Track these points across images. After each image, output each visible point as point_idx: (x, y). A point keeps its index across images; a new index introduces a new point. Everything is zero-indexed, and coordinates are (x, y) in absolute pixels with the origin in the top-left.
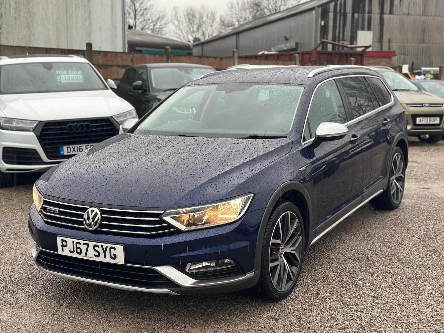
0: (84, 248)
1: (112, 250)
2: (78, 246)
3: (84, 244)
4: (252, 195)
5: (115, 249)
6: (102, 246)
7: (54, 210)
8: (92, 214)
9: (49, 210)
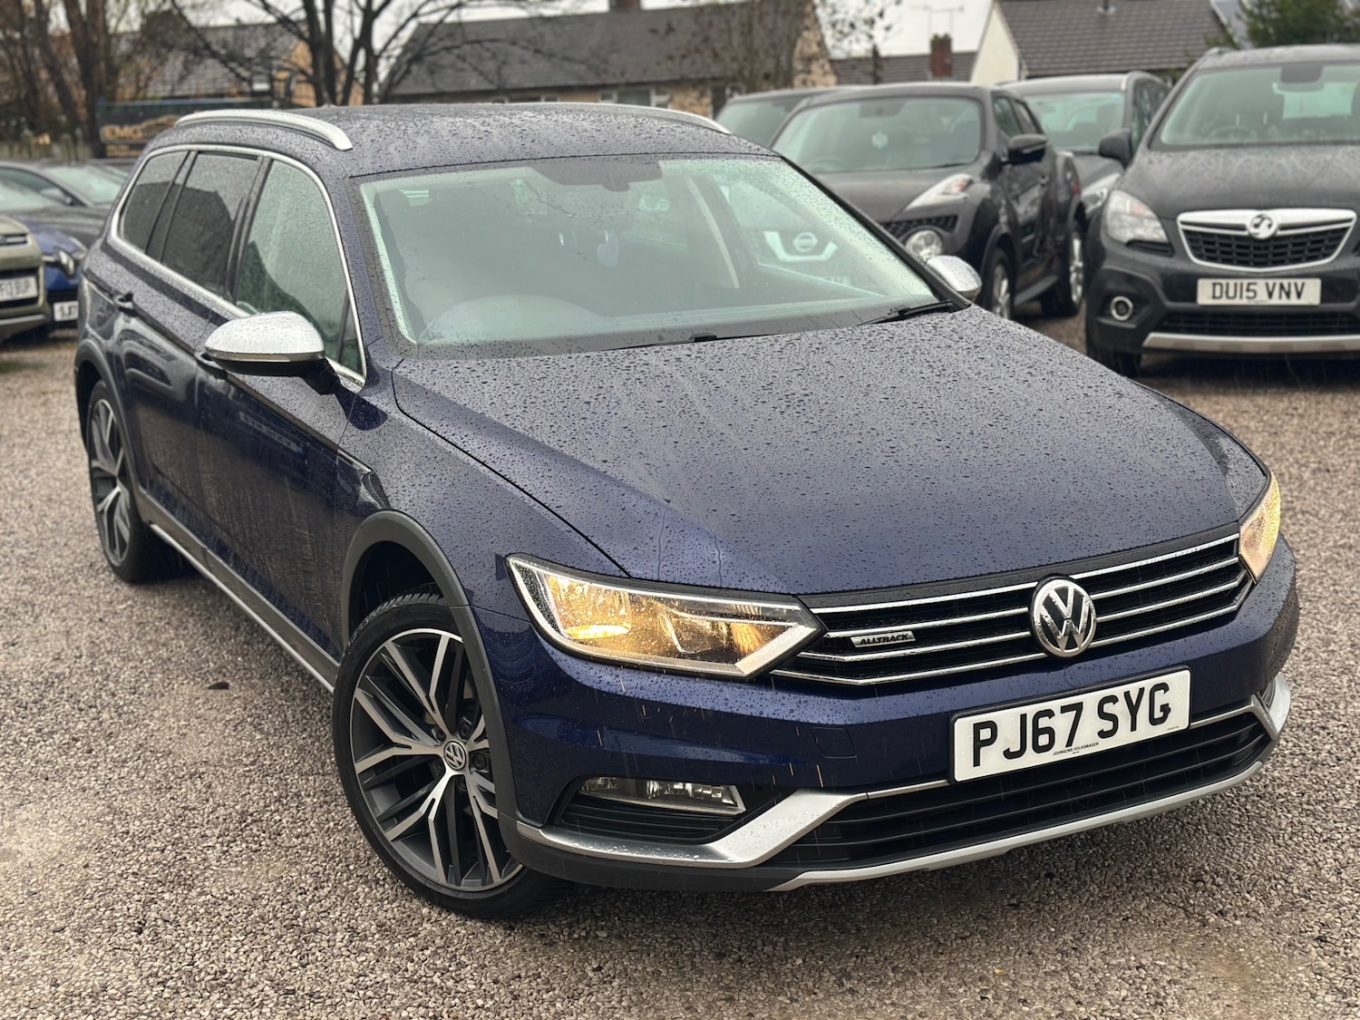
0: (1061, 723)
1: (1159, 695)
2: (1043, 723)
3: (1064, 709)
5: (1166, 688)
6: (1127, 695)
7: (890, 636)
8: (1065, 602)
9: (863, 642)
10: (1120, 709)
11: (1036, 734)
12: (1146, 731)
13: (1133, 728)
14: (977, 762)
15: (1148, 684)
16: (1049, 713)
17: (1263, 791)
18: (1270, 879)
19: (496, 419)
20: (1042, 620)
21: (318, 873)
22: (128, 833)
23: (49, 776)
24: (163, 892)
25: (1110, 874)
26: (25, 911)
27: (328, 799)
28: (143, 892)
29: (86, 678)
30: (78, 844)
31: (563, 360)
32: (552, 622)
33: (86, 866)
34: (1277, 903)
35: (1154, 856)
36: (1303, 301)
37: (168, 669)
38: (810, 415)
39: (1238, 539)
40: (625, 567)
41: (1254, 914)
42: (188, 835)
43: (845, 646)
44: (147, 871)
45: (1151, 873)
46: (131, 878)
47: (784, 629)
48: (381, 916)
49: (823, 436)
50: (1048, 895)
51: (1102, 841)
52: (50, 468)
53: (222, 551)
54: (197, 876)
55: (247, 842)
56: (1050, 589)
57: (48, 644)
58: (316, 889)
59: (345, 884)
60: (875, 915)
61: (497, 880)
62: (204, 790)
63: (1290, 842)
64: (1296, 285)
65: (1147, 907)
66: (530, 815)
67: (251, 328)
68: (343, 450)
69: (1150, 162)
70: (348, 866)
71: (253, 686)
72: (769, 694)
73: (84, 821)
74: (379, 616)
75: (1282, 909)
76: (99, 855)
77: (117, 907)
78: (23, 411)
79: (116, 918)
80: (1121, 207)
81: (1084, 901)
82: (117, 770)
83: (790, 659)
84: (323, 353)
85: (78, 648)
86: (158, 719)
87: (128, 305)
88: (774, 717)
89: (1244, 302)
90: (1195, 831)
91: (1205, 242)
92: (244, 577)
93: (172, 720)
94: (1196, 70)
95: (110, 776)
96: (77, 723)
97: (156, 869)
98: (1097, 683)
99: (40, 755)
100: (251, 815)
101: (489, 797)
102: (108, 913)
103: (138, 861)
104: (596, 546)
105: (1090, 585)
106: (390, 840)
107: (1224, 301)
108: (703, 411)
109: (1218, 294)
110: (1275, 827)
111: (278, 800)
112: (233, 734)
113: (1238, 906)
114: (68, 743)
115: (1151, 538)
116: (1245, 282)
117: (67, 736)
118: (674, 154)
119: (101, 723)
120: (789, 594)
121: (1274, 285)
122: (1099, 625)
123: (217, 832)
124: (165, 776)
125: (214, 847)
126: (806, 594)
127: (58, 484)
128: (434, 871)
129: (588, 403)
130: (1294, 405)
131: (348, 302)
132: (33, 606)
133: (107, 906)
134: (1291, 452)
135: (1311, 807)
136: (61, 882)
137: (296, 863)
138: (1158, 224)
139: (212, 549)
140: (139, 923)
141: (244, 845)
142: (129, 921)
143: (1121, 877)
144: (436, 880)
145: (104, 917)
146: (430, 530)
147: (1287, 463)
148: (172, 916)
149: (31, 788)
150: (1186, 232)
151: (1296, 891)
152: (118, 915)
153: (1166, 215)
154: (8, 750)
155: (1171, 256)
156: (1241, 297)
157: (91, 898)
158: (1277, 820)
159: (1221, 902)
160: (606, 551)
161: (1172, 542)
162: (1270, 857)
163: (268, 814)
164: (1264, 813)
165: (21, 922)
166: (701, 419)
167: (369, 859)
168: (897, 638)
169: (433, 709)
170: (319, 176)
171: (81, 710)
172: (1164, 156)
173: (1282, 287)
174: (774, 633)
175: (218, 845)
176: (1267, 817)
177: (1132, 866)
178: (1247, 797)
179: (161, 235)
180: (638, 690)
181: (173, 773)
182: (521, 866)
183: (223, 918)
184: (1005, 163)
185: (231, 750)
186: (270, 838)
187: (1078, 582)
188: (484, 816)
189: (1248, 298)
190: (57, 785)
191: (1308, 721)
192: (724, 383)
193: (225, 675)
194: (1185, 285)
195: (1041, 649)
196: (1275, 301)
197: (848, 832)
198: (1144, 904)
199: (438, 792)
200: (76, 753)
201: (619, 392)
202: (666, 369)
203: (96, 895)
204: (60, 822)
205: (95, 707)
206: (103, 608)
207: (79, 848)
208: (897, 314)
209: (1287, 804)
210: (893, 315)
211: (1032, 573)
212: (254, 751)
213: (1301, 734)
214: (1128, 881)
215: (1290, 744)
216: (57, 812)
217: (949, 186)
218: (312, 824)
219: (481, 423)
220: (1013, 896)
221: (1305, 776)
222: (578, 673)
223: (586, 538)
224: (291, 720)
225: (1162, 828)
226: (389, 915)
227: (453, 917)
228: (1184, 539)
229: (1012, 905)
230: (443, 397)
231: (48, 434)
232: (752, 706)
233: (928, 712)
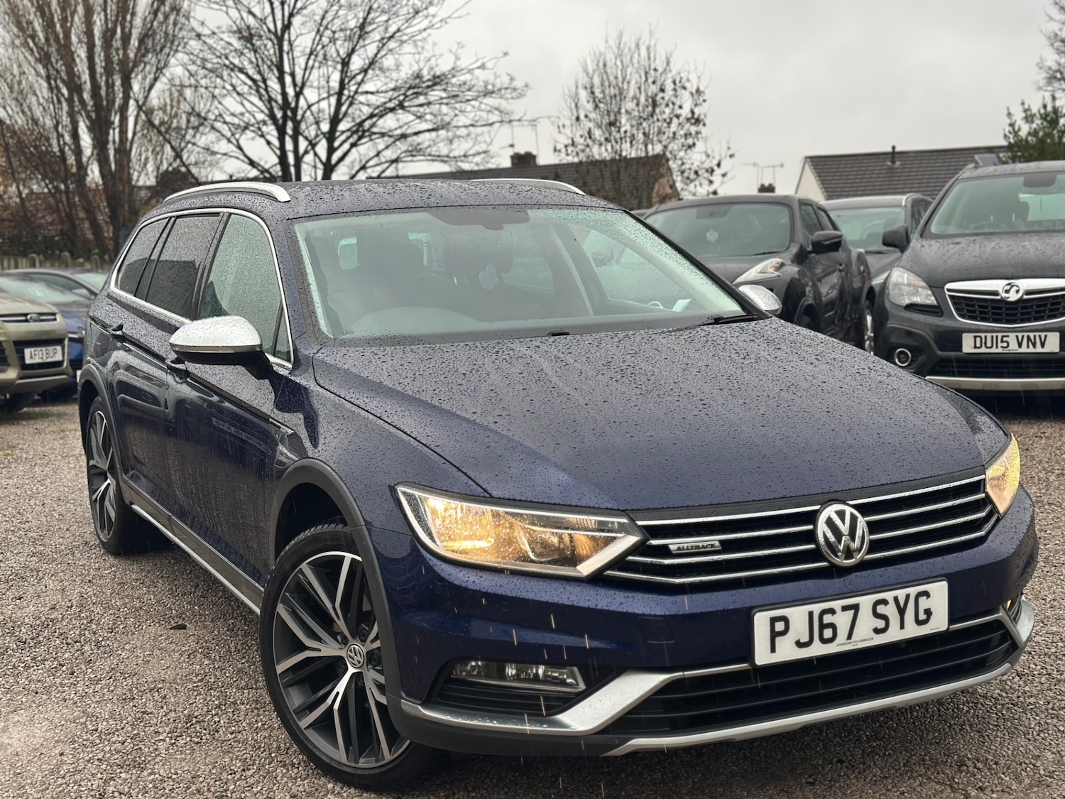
0: (842, 620)
1: (922, 600)
2: (828, 619)
3: (845, 608)
6: (896, 599)
7: (700, 544)
8: (843, 521)
9: (679, 549)
10: (890, 611)
11: (821, 628)
12: (913, 631)
13: (902, 627)
14: (773, 650)
15: (913, 591)
16: (832, 611)
17: (1016, 700)
18: (1021, 764)
19: (391, 386)
20: (825, 536)
21: (246, 759)
22: (96, 730)
23: (39, 691)
24: (121, 773)
25: (890, 760)
26: (10, 786)
27: (258, 706)
28: (105, 773)
29: (74, 622)
30: (57, 738)
31: (445, 347)
32: (430, 535)
33: (62, 754)
34: (1027, 781)
35: (926, 748)
36: (1046, 350)
37: (139, 615)
38: (639, 383)
39: (984, 480)
40: (488, 489)
41: (1008, 790)
42: (144, 731)
43: (664, 551)
44: (109, 758)
45: (924, 760)
46: (96, 763)
47: (615, 538)
48: (294, 789)
49: (650, 396)
50: (839, 775)
51: (884, 737)
52: (61, 479)
53: (182, 515)
54: (149, 761)
55: (191, 736)
56: (830, 511)
57: (47, 598)
58: (244, 770)
59: (267, 767)
60: (696, 790)
61: (388, 757)
62: (160, 700)
63: (1037, 737)
64: (1040, 336)
65: (920, 785)
66: (412, 695)
67: (205, 327)
68: (273, 419)
69: (922, 246)
70: (270, 754)
71: (205, 627)
72: (602, 591)
73: (63, 723)
74: (297, 543)
75: (1031, 786)
76: (72, 746)
77: (82, 783)
78: (46, 443)
79: (82, 791)
80: (900, 280)
81: (868, 780)
82: (93, 686)
83: (619, 562)
84: (261, 346)
85: (70, 601)
86: (129, 650)
87: (119, 333)
88: (607, 608)
89: (1000, 350)
90: (960, 730)
91: (967, 305)
92: (198, 534)
93: (139, 651)
94: (957, 179)
95: (87, 690)
96: (64, 653)
97: (117, 756)
98: (871, 588)
99: (33, 676)
100: (196, 717)
101: (381, 688)
102: (75, 788)
103: (103, 750)
104: (465, 474)
105: (864, 510)
106: (303, 728)
107: (983, 350)
108: (555, 379)
109: (978, 345)
110: (1025, 727)
111: (218, 707)
112: (187, 660)
113: (996, 784)
114: (56, 667)
115: (913, 475)
116: (1000, 335)
117: (56, 663)
118: (539, 205)
119: (83, 654)
120: (618, 510)
121: (1023, 336)
122: (871, 542)
123: (167, 729)
124: (130, 690)
125: (164, 740)
126: (633, 510)
127: (66, 489)
128: (338, 754)
129: (464, 374)
130: (1042, 431)
131: (283, 309)
132: (38, 572)
133: (75, 782)
134: (1040, 462)
135: (1055, 712)
136: (41, 765)
137: (229, 752)
138: (930, 292)
139: (176, 515)
140: (100, 794)
141: (188, 739)
142: (92, 793)
143: (899, 763)
144: (338, 759)
145: (73, 790)
146: (336, 469)
147: (1036, 470)
148: (127, 790)
149: (24, 700)
150: (951, 297)
151: (1042, 772)
152: (83, 789)
153: (936, 285)
154: (8, 673)
155: (940, 316)
156: (997, 347)
157: (63, 778)
158: (1027, 721)
159: (981, 781)
160: (473, 478)
161: (930, 479)
162: (1021, 749)
163: (210, 717)
164: (1016, 716)
165: (6, 794)
166: (552, 385)
167: (288, 749)
168: (706, 547)
169: (338, 618)
170: (264, 221)
171: (68, 644)
172: (933, 242)
173: (1028, 337)
174: (608, 542)
175: (168, 739)
176: (1019, 719)
177: (908, 755)
178: (1003, 705)
179: (146, 281)
180: (498, 588)
181: (137, 688)
182: (408, 742)
183: (167, 791)
184: (810, 252)
185: (184, 672)
186: (209, 734)
187: (855, 507)
188: (378, 704)
189: (1002, 347)
190: (44, 697)
191: (1053, 650)
192: (573, 361)
193: (184, 619)
194: (952, 339)
195: (824, 559)
196: (1024, 349)
197: (669, 706)
198: (917, 783)
199: (341, 687)
200: (61, 675)
201: (489, 366)
202: (527, 352)
203: (68, 775)
204: (44, 723)
205: (80, 642)
206: (92, 572)
207: (57, 742)
208: (713, 321)
209: (1035, 710)
210: (710, 321)
211: (815, 498)
212: (202, 672)
213: (1047, 660)
214: (905, 765)
215: (1039, 667)
216: (42, 716)
217: (765, 267)
218: (244, 724)
219: (378, 389)
220: (810, 776)
221: (1051, 690)
222: (450, 575)
223: (458, 468)
224: (233, 650)
225: (933, 728)
226: (301, 789)
227: (352, 791)
228: (940, 477)
229: (810, 783)
230: (351, 372)
231: (62, 457)
232: (589, 600)
233: (732, 607)
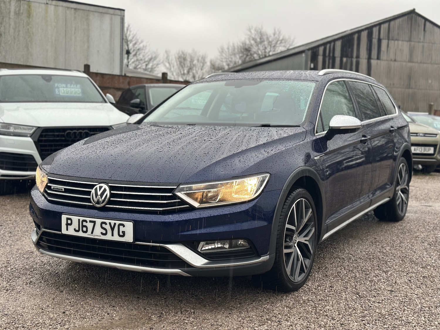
0: (90, 226)
1: (121, 227)
2: (84, 224)
3: (90, 221)
4: (268, 175)
5: (124, 226)
6: (110, 223)
7: (59, 188)
8: (100, 190)
9: (53, 188)
10: (108, 227)
11: (82, 226)
12: (117, 238)
13: (113, 235)
14: (67, 230)
15: (118, 222)
16: (86, 221)
56: (98, 186)
